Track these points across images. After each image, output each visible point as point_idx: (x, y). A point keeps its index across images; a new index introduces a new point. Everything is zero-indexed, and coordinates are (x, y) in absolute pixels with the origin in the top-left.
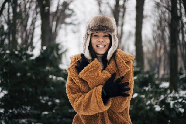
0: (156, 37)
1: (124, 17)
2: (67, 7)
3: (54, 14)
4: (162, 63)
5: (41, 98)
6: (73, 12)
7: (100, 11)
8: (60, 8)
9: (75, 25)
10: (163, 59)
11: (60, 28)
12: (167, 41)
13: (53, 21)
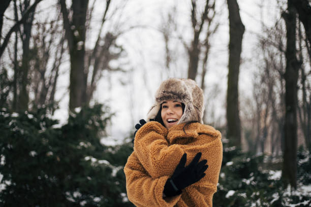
0: (258, 95)
1: (208, 60)
2: (113, 41)
3: (92, 52)
4: (269, 138)
5: (68, 193)
6: (122, 50)
7: (167, 50)
8: (102, 43)
9: (124, 71)
10: (270, 130)
11: (101, 76)
12: (278, 101)
13: (89, 64)
